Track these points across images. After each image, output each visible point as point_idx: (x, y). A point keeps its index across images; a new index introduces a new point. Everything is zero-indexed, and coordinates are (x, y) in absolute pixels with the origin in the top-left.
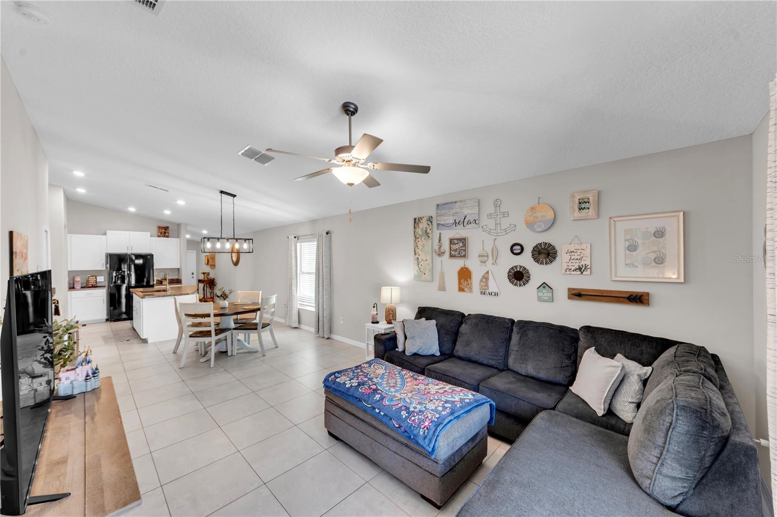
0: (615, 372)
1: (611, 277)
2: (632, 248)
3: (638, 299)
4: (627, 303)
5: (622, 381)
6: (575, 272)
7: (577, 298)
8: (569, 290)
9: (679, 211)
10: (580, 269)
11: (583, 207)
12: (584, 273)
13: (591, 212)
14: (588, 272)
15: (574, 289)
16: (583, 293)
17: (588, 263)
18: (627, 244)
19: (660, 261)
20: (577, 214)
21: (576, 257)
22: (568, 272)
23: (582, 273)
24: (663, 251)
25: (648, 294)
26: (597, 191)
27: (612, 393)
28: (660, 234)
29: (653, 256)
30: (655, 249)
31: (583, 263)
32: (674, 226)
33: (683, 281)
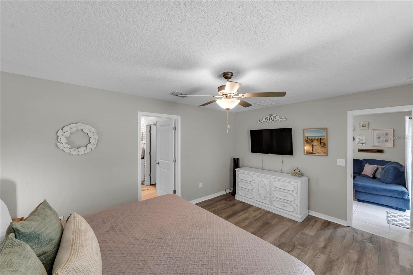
0: (375, 168)
1: (372, 145)
2: (379, 138)
3: (380, 151)
4: (377, 153)
5: (377, 169)
6: (361, 144)
7: (361, 151)
8: (359, 149)
9: (392, 129)
10: (362, 143)
11: (363, 126)
12: (364, 144)
13: (366, 128)
14: (365, 144)
15: (360, 149)
16: (363, 150)
17: (365, 142)
18: (377, 137)
19: (387, 141)
20: (361, 128)
21: (361, 140)
22: (358, 144)
23: (363, 144)
24: (388, 139)
25: (383, 150)
26: (368, 122)
27: (374, 172)
28: (387, 134)
29: (385, 140)
30: (385, 138)
31: (363, 142)
32: (391, 133)
33: (393, 146)
